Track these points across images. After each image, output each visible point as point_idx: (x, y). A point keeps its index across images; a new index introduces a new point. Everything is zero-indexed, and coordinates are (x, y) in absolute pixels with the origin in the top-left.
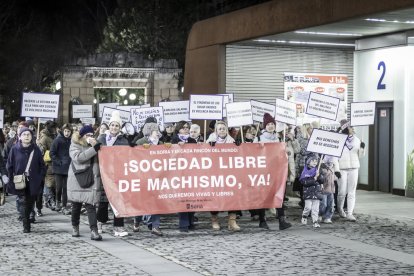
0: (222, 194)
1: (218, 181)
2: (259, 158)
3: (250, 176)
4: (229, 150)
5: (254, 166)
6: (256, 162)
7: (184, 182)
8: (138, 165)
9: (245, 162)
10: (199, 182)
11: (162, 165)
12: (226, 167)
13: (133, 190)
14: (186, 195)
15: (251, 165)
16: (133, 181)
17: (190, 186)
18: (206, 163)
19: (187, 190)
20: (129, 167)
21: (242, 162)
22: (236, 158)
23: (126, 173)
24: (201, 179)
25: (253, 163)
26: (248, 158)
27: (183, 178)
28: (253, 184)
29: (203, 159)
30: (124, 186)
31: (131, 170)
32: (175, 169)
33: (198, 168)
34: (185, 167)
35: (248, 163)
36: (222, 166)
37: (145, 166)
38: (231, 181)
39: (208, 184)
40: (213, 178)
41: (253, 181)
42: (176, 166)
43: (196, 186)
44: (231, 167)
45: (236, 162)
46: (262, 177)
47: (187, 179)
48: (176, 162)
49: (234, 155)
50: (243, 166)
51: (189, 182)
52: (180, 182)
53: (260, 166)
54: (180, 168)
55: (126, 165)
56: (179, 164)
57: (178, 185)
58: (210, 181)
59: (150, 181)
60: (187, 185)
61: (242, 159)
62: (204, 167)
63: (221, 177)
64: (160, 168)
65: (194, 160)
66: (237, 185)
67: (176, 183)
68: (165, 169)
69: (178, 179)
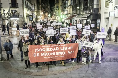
0: (61, 56)
1: (60, 53)
2: (71, 47)
3: (68, 52)
4: (63, 45)
7: (52, 54)
8: (39, 50)
9: (67, 48)
10: (56, 54)
13: (38, 56)
14: (52, 57)
16: (37, 54)
20: (36, 50)
21: (66, 48)
22: (65, 47)
23: (36, 52)
29: (57, 48)
33: (55, 50)
35: (68, 48)
37: (41, 50)
39: (58, 54)
40: (59, 52)
42: (50, 50)
44: (64, 49)
47: (53, 53)
48: (50, 49)
52: (51, 54)
53: (71, 49)
56: (51, 49)
57: (50, 55)
59: (42, 54)
61: (66, 47)
62: (57, 50)
63: (61, 52)
66: (65, 54)
67: (50, 54)
68: (46, 51)
69: (50, 53)
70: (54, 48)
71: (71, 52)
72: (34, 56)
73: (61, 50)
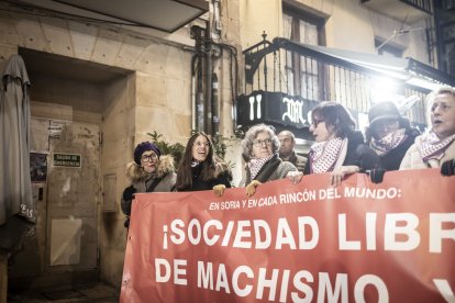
1: (333, 290)
7: (262, 283)
8: (185, 230)
9: (424, 231)
10: (291, 287)
11: (222, 233)
13: (177, 281)
15: (446, 243)
17: (273, 296)
20: (170, 232)
22: (391, 219)
23: (165, 246)
24: (297, 280)
25: (454, 235)
27: (263, 271)
31: (173, 238)
32: (248, 245)
33: (293, 247)
37: (195, 232)
39: (310, 296)
42: (252, 239)
43: (283, 296)
47: (268, 275)
48: (251, 228)
50: (414, 242)
51: (273, 283)
52: (254, 282)
55: (165, 228)
57: (249, 289)
58: (315, 286)
60: (267, 290)
61: (412, 220)
62: (303, 244)
63: (343, 280)
65: (283, 224)
67: (243, 280)
69: (251, 273)
72: (159, 279)
73: (346, 245)
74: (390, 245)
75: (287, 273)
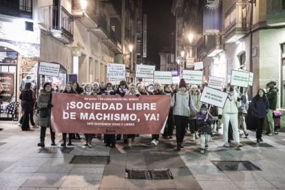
0: (127, 124)
1: (125, 117)
2: (152, 104)
3: (145, 115)
4: (134, 99)
5: (148, 109)
6: (150, 107)
7: (105, 116)
8: (76, 105)
9: (143, 106)
10: (114, 117)
11: (91, 106)
12: (131, 109)
13: (72, 118)
14: (106, 124)
15: (146, 108)
16: (71, 113)
17: (109, 119)
18: (119, 107)
19: (106, 121)
20: (70, 105)
21: (141, 107)
22: (138, 104)
23: (68, 109)
24: (115, 115)
25: (148, 107)
26: (145, 104)
27: (105, 114)
28: (147, 119)
29: (117, 104)
30: (66, 116)
31: (71, 107)
32: (100, 109)
33: (114, 109)
34: (106, 108)
35: (145, 107)
36: (128, 109)
37: (80, 105)
38: (133, 117)
39: (119, 118)
40: (123, 115)
41: (147, 117)
42: (101, 107)
43: (112, 119)
44: (134, 109)
45: (138, 107)
46: (153, 115)
47: (107, 115)
48: (101, 105)
49: (136, 102)
50: (141, 109)
51: (108, 117)
52: (103, 116)
53: (152, 109)
54: (103, 108)
55: (68, 104)
56: (103, 106)
57: (101, 118)
58: (120, 116)
59: (82, 114)
60: (107, 118)
61: (141, 105)
62: (117, 109)
63: (127, 115)
64: (89, 107)
66: (137, 120)
67: (99, 117)
68: (93, 108)
69: (101, 115)
70: (112, 104)
71: (153, 117)
72: (64, 118)
74: (137, 109)
75: (112, 115)
